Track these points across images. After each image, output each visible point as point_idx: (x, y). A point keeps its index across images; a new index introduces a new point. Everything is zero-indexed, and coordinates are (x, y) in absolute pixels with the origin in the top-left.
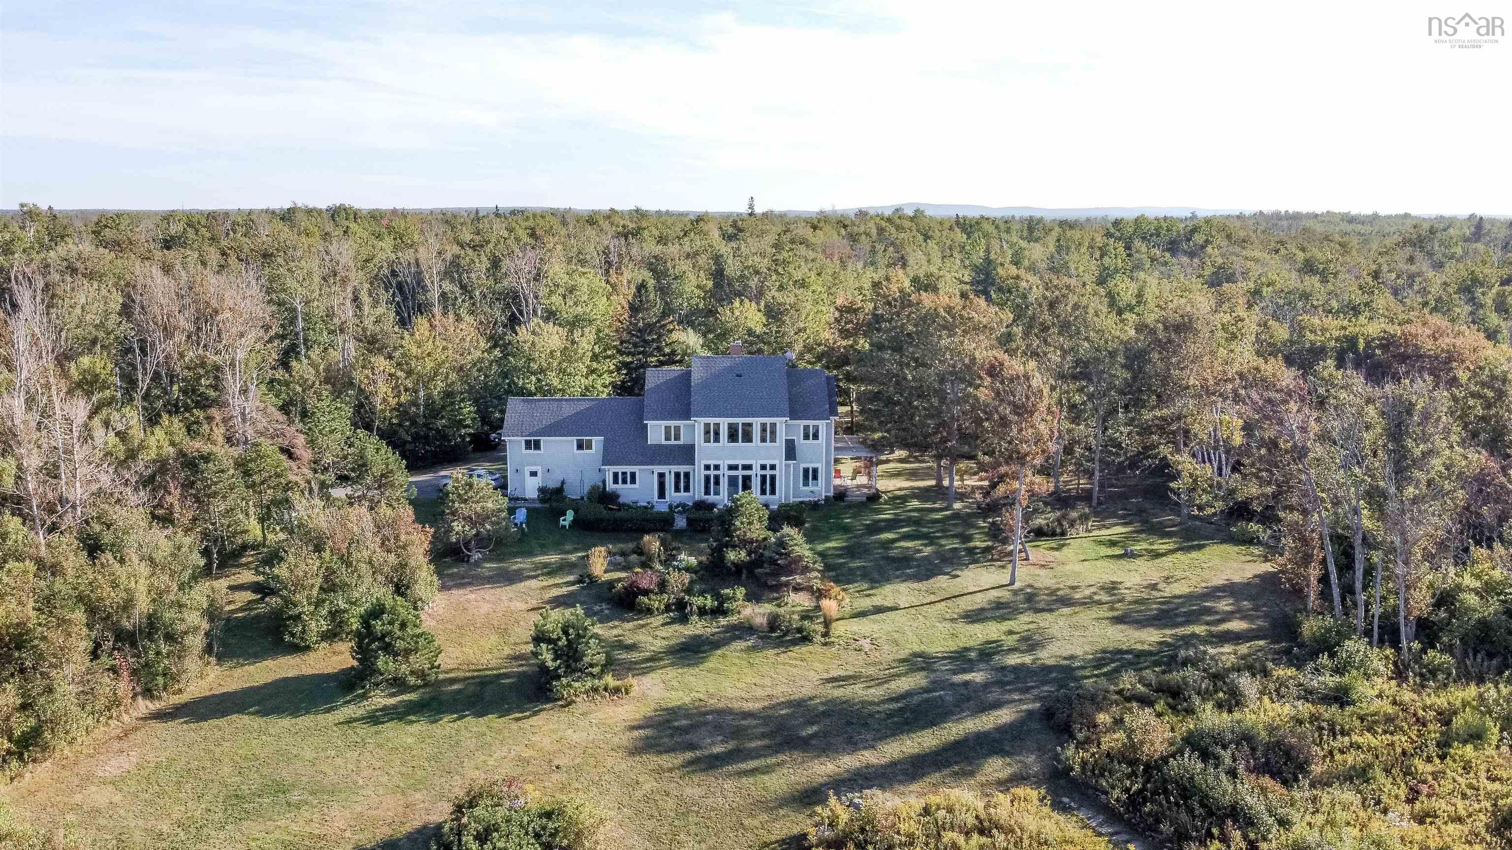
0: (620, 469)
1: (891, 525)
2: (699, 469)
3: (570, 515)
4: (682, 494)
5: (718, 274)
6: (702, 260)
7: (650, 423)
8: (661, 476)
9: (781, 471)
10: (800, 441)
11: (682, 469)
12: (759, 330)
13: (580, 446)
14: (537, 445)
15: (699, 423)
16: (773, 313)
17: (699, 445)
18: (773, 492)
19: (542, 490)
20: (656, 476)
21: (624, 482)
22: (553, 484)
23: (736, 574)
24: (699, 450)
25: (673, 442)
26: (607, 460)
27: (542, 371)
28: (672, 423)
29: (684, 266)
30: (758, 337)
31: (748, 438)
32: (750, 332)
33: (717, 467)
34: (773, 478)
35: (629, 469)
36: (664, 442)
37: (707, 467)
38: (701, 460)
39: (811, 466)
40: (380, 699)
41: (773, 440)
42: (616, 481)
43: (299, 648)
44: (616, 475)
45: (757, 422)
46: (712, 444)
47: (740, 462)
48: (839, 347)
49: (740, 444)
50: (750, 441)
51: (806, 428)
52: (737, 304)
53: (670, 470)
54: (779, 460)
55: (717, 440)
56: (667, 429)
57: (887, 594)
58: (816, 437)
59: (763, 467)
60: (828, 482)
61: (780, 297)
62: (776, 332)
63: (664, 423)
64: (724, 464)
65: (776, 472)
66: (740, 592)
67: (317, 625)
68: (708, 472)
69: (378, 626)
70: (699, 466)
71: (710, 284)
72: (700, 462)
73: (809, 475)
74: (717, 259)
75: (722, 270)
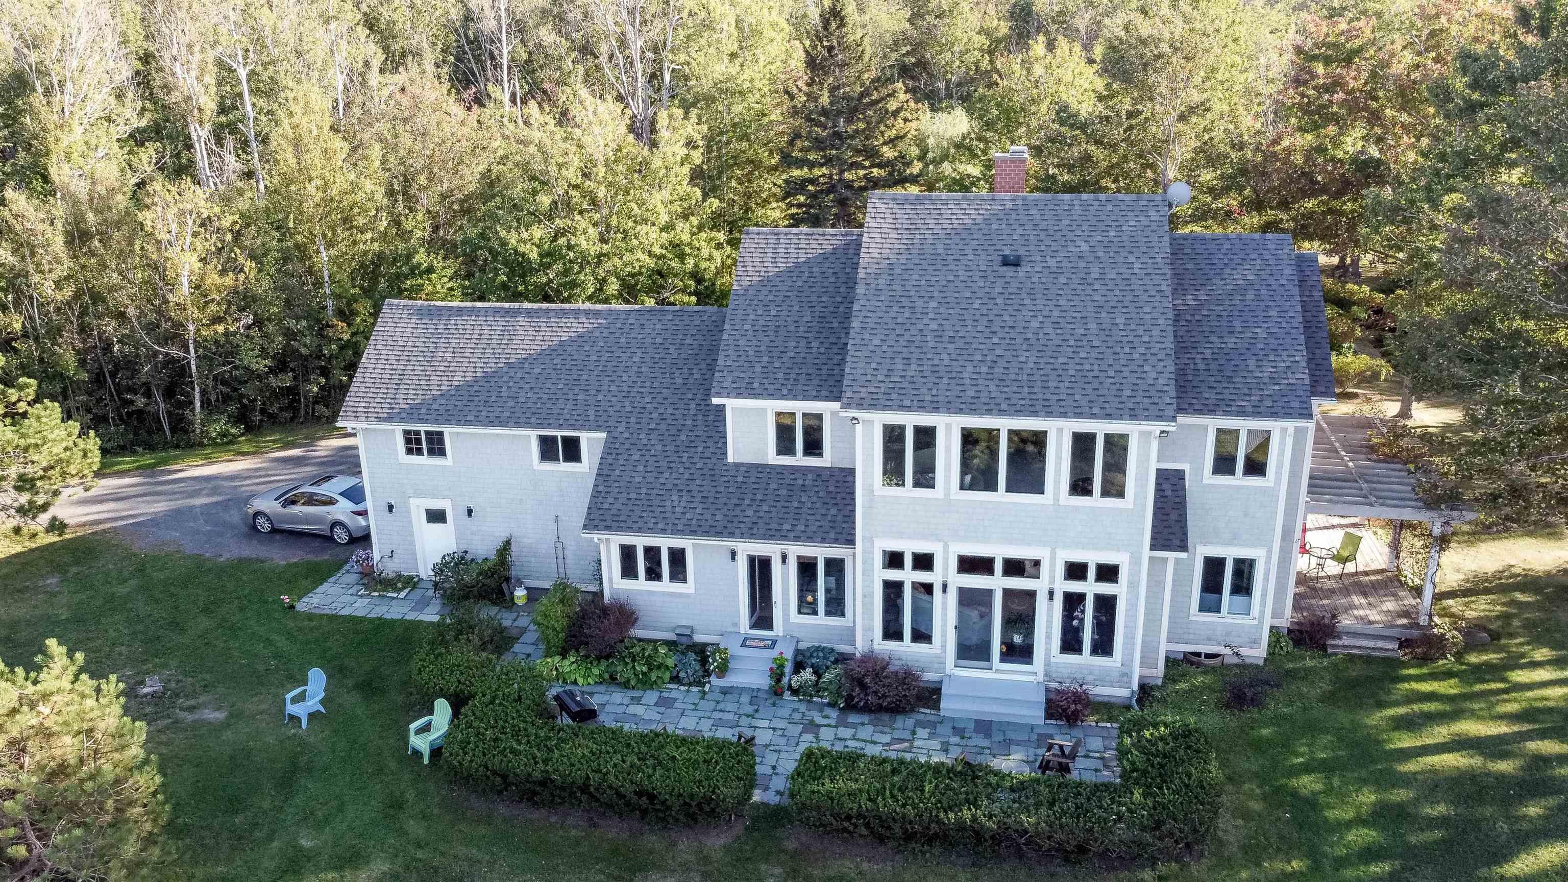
0: (640, 541)
2: (867, 562)
4: (821, 619)
7: (732, 405)
8: (760, 566)
9: (1133, 585)
10: (1202, 483)
11: (821, 552)
12: (1087, 108)
13: (549, 455)
14: (436, 446)
15: (874, 420)
17: (869, 490)
18: (1103, 646)
20: (742, 568)
21: (653, 574)
22: (484, 547)
24: (869, 506)
25: (799, 459)
26: (603, 510)
28: (799, 407)
30: (1083, 127)
31: (1027, 477)
32: (1064, 115)
33: (924, 562)
34: (1106, 605)
35: (665, 543)
36: (772, 458)
37: (894, 560)
38: (874, 535)
39: (1230, 553)
41: (1114, 489)
42: (629, 570)
44: (628, 554)
45: (1060, 431)
46: (908, 491)
47: (999, 552)
48: (1288, 151)
49: (1001, 496)
50: (1037, 487)
51: (1226, 437)
53: (784, 553)
54: (1131, 552)
55: (924, 478)
56: (786, 421)
58: (1255, 467)
59: (1076, 571)
62: (1130, 115)
63: (773, 406)
64: (947, 553)
65: (1117, 589)
68: (894, 575)
70: (868, 553)
72: (869, 540)
73: (1223, 582)
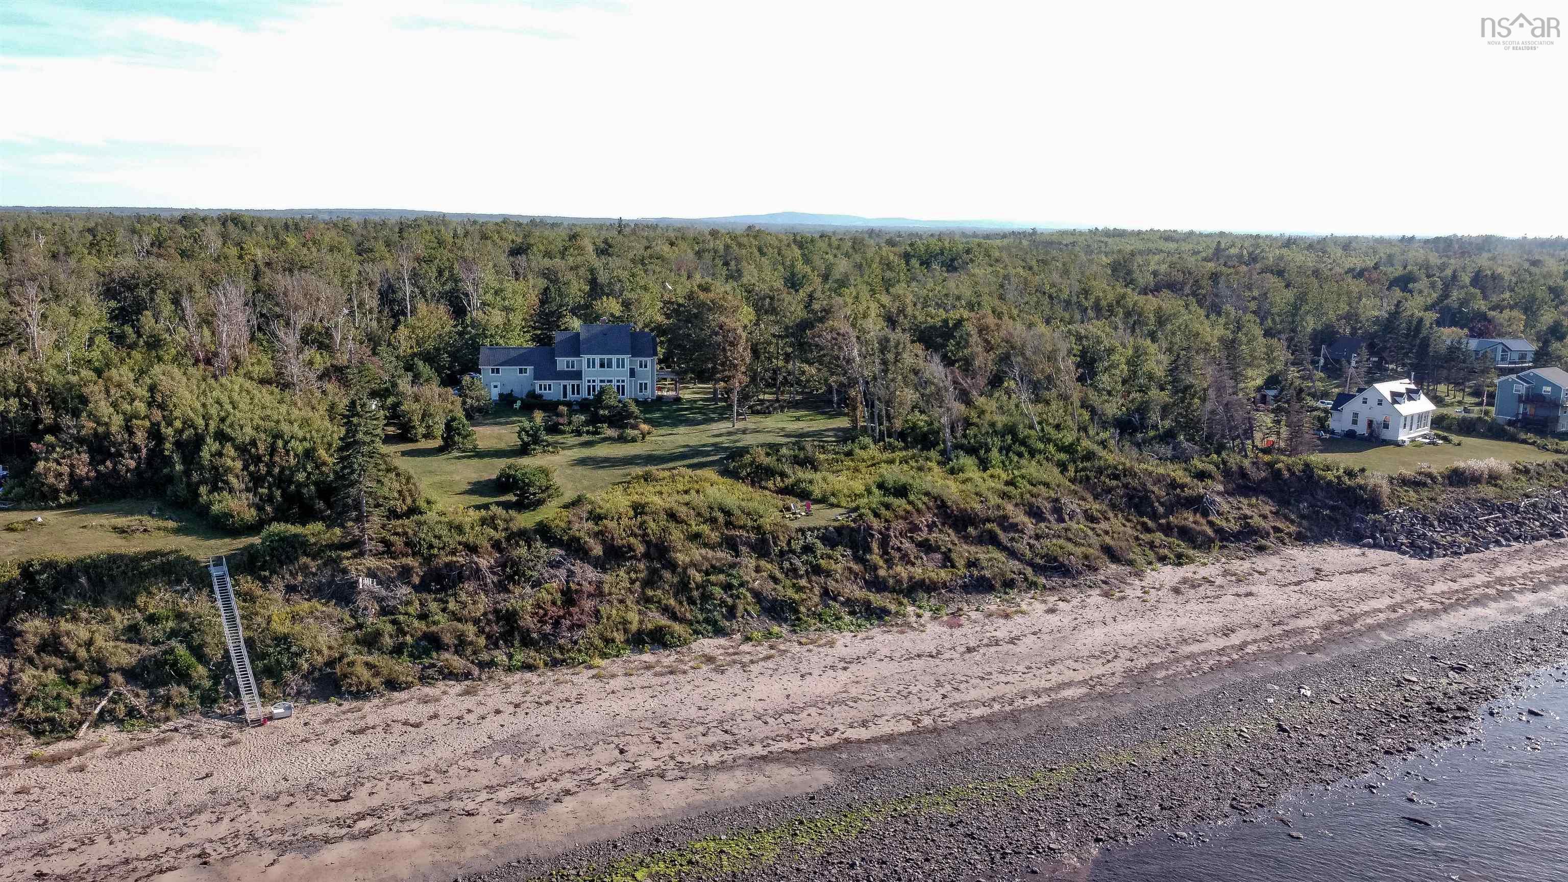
0: (543, 382)
1: (686, 409)
2: (585, 382)
3: (519, 403)
4: (576, 395)
5: (593, 282)
6: (582, 272)
7: (558, 359)
8: (565, 387)
9: (627, 383)
10: (637, 368)
11: (576, 382)
12: (617, 314)
13: (521, 371)
14: (497, 371)
15: (585, 358)
16: (626, 305)
17: (585, 370)
18: (623, 394)
19: (501, 395)
20: (562, 386)
21: (545, 389)
22: (506, 391)
23: (604, 419)
24: (584, 372)
25: (571, 369)
26: (536, 378)
27: (491, 336)
28: (570, 359)
29: (570, 276)
30: (616, 318)
31: (610, 366)
32: (612, 315)
33: (594, 381)
34: (623, 387)
35: (547, 382)
36: (566, 369)
37: (589, 381)
38: (585, 378)
39: (643, 382)
40: (456, 454)
41: (623, 367)
42: (541, 389)
43: (414, 440)
44: (540, 386)
45: (614, 358)
46: (591, 369)
47: (606, 379)
49: (606, 369)
51: (641, 361)
52: (605, 298)
53: (569, 383)
54: (627, 378)
55: (594, 367)
56: (568, 362)
57: (675, 431)
58: (646, 367)
59: (618, 381)
60: (653, 392)
61: (629, 296)
62: (628, 315)
63: (566, 359)
64: (597, 380)
65: (625, 384)
66: (606, 425)
67: (422, 430)
68: (589, 384)
69: (454, 424)
70: (585, 380)
71: (587, 288)
73: (643, 387)
74: (592, 271)
75: (596, 279)
